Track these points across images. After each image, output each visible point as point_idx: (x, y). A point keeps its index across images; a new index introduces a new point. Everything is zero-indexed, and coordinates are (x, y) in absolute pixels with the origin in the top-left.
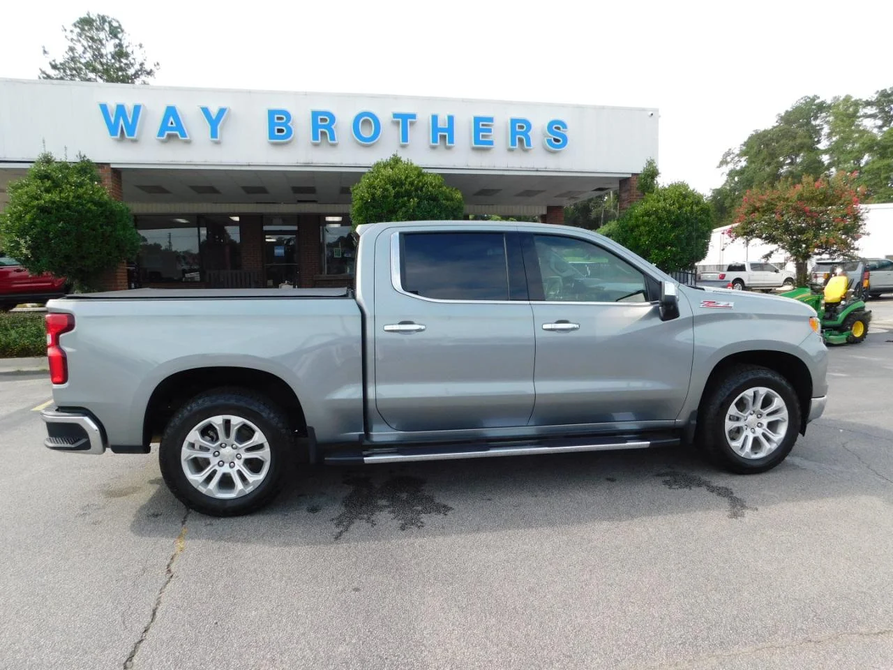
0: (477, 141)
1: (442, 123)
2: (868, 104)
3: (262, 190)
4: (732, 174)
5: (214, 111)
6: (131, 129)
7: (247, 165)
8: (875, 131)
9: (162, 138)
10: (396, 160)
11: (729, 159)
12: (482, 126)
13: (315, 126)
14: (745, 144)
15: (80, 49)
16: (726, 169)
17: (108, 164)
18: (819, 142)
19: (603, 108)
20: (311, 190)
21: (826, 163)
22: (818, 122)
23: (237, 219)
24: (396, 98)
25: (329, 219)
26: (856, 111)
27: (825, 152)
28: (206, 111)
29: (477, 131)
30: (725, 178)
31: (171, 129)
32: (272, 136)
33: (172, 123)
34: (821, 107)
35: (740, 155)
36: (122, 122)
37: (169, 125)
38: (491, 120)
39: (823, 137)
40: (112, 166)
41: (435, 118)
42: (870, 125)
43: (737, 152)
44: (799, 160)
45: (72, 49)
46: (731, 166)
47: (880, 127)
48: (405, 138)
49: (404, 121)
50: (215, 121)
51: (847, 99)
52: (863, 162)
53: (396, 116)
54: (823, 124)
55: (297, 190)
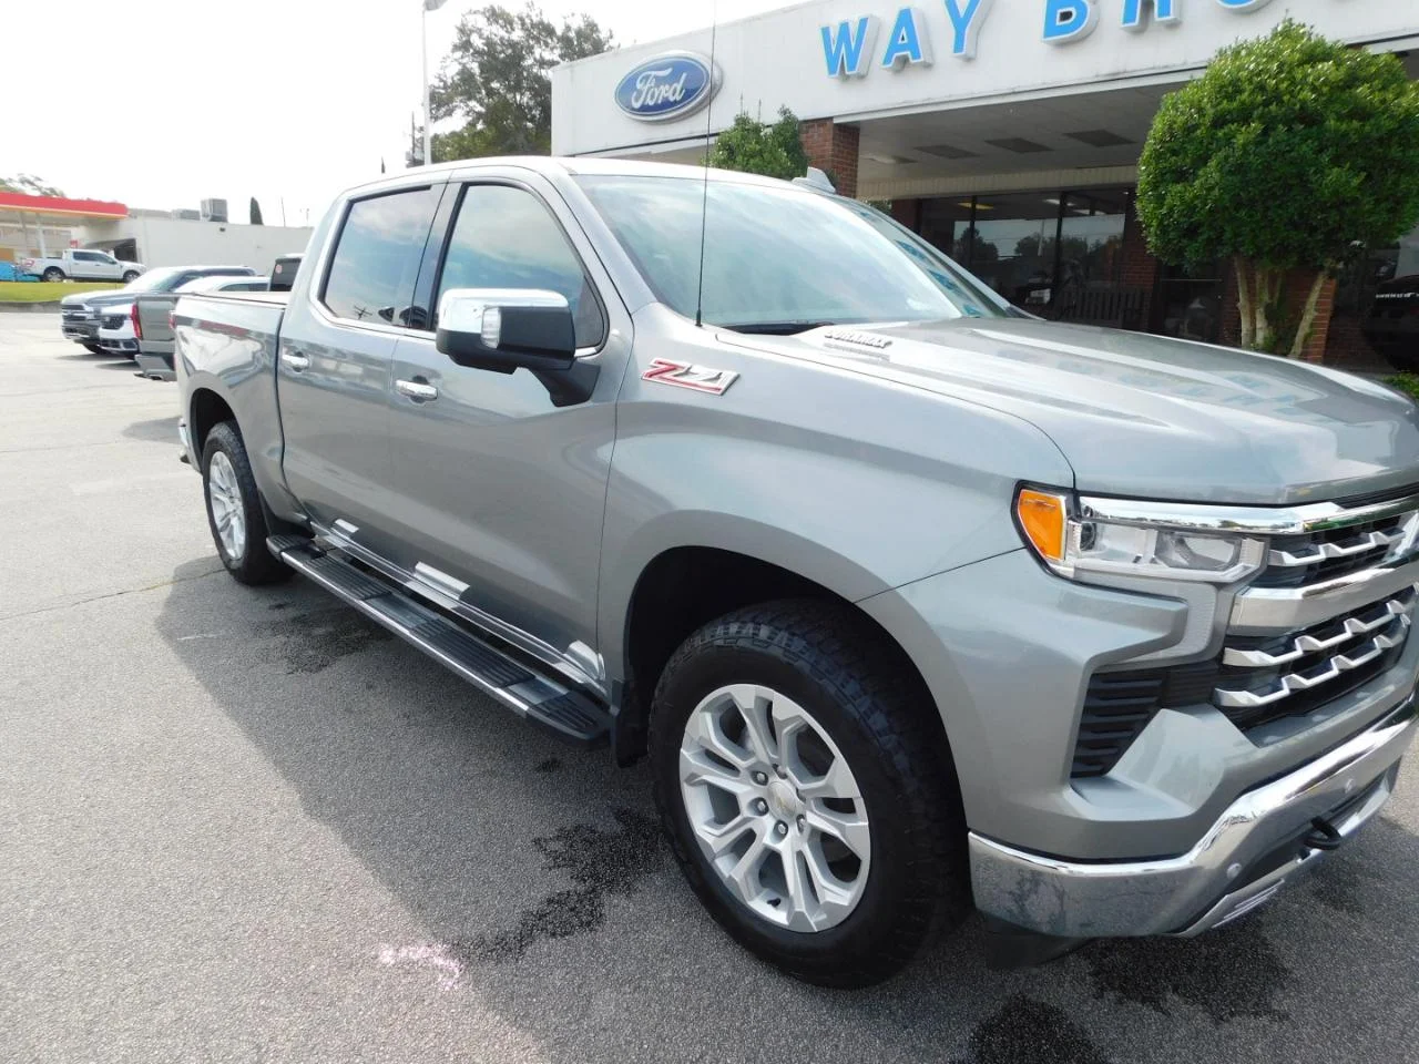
6: (853, 56)
7: (1010, 94)
9: (890, 65)
17: (831, 119)
28: (951, 4)
31: (902, 48)
32: (1050, 30)
33: (903, 39)
36: (843, 50)
37: (900, 42)
40: (836, 121)
50: (962, 20)
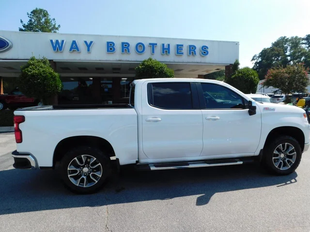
0: (178, 53)
1: (166, 46)
2: (303, 39)
3: (102, 69)
4: (256, 63)
5: (89, 42)
6: (61, 48)
7: (99, 61)
8: (306, 49)
9: (71, 51)
10: (150, 59)
11: (255, 58)
12: (179, 48)
13: (123, 48)
14: (261, 53)
15: (33, 20)
16: (254, 62)
17: (52, 60)
18: (286, 52)
19: (220, 41)
20: (119, 69)
21: (289, 60)
22: (286, 45)
23: (92, 79)
24: (150, 38)
25: (123, 79)
26: (299, 42)
27: (289, 56)
28: (86, 42)
29: (178, 49)
30: (254, 65)
31: (74, 48)
32: (108, 51)
33: (74, 46)
34: (287, 40)
35: (259, 57)
36: (57, 46)
38: (182, 45)
39: (288, 51)
40: (54, 61)
41: (163, 45)
42: (304, 46)
43: (258, 56)
44: (279, 59)
45: (30, 21)
46: (256, 61)
47: (308, 47)
48: (153, 52)
49: (153, 46)
50: (89, 45)
51: (296, 37)
52: (302, 59)
53: (150, 44)
54: (288, 46)
55: (114, 69)
